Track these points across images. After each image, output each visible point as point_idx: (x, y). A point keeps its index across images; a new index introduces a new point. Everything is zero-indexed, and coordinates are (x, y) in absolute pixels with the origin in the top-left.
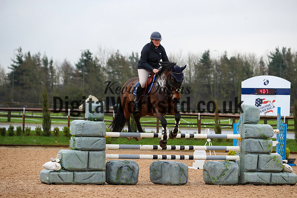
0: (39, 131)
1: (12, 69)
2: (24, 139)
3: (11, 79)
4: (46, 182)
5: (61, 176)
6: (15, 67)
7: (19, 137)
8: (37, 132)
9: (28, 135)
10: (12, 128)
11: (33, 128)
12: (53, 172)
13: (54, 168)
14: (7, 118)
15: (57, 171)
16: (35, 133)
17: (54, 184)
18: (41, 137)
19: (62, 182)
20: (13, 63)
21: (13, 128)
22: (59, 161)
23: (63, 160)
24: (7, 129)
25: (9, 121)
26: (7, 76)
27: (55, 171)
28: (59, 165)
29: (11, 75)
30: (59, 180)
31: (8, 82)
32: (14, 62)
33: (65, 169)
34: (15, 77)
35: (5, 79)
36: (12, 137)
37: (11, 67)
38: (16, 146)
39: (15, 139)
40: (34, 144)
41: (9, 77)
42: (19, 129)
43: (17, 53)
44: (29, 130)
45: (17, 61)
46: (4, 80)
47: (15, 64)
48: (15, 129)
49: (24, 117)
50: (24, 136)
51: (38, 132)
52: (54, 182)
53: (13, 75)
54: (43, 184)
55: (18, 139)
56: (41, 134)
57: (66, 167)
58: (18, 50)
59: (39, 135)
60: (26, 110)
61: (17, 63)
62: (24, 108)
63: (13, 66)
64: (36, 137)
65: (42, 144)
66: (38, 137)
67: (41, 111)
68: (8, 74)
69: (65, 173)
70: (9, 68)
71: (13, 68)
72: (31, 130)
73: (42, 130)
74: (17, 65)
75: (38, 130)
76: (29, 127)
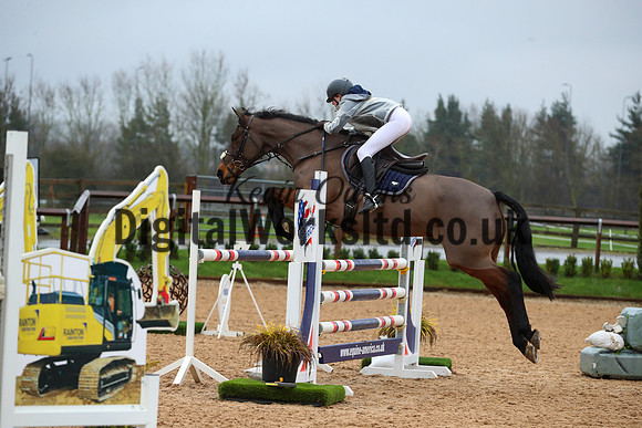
0: (629, 268)
1: (618, 138)
2: (595, 284)
3: (615, 160)
4: (591, 373)
5: (622, 362)
6: (625, 134)
7: (588, 279)
8: (625, 271)
9: (606, 276)
10: (572, 261)
11: (617, 262)
12: (607, 352)
13: (609, 344)
14: (570, 240)
15: (615, 352)
16: (622, 272)
17: (606, 377)
18: (634, 282)
19: (625, 374)
20: (620, 126)
21: (575, 261)
22: (620, 330)
23: (630, 328)
24: (562, 263)
25: (574, 245)
26: (608, 152)
27: (610, 351)
28: (619, 339)
29: (614, 152)
30: (619, 371)
31: (609, 165)
32: (624, 123)
33: (631, 348)
34: (623, 154)
35: (602, 159)
36: (571, 280)
37: (617, 134)
38: (578, 298)
39: (577, 284)
40: (618, 296)
41: (610, 154)
42: (587, 264)
43: (631, 104)
44: (608, 266)
45: (630, 122)
46: (600, 162)
47: (626, 129)
48: (579, 263)
49: (600, 238)
50: (598, 278)
51: (627, 272)
52: (607, 373)
53: (621, 151)
54: (584, 378)
55: (583, 284)
56: (634, 275)
57: (633, 344)
58: (634, 100)
59: (629, 277)
60: (603, 224)
61: (630, 126)
62: (600, 220)
63: (620, 131)
64: (623, 281)
65: (634, 297)
66: (627, 282)
67: (636, 227)
68: (609, 149)
69: (630, 356)
70: (612, 136)
71: (621, 136)
72: (614, 265)
73: (636, 266)
74: (630, 131)
75: (628, 265)
76: (608, 259)
